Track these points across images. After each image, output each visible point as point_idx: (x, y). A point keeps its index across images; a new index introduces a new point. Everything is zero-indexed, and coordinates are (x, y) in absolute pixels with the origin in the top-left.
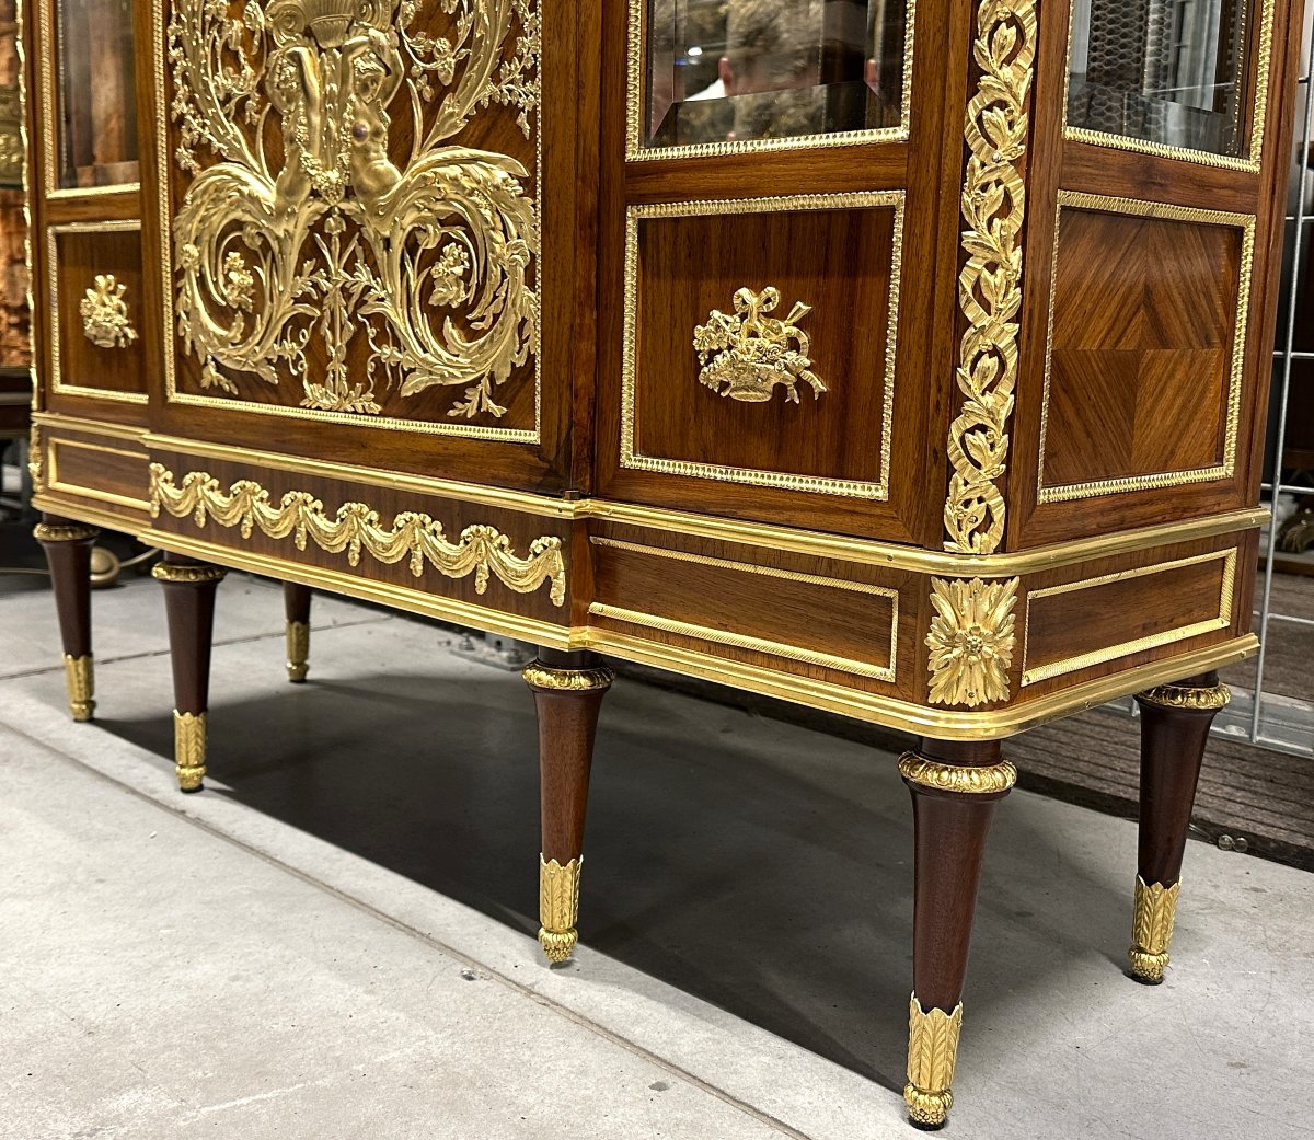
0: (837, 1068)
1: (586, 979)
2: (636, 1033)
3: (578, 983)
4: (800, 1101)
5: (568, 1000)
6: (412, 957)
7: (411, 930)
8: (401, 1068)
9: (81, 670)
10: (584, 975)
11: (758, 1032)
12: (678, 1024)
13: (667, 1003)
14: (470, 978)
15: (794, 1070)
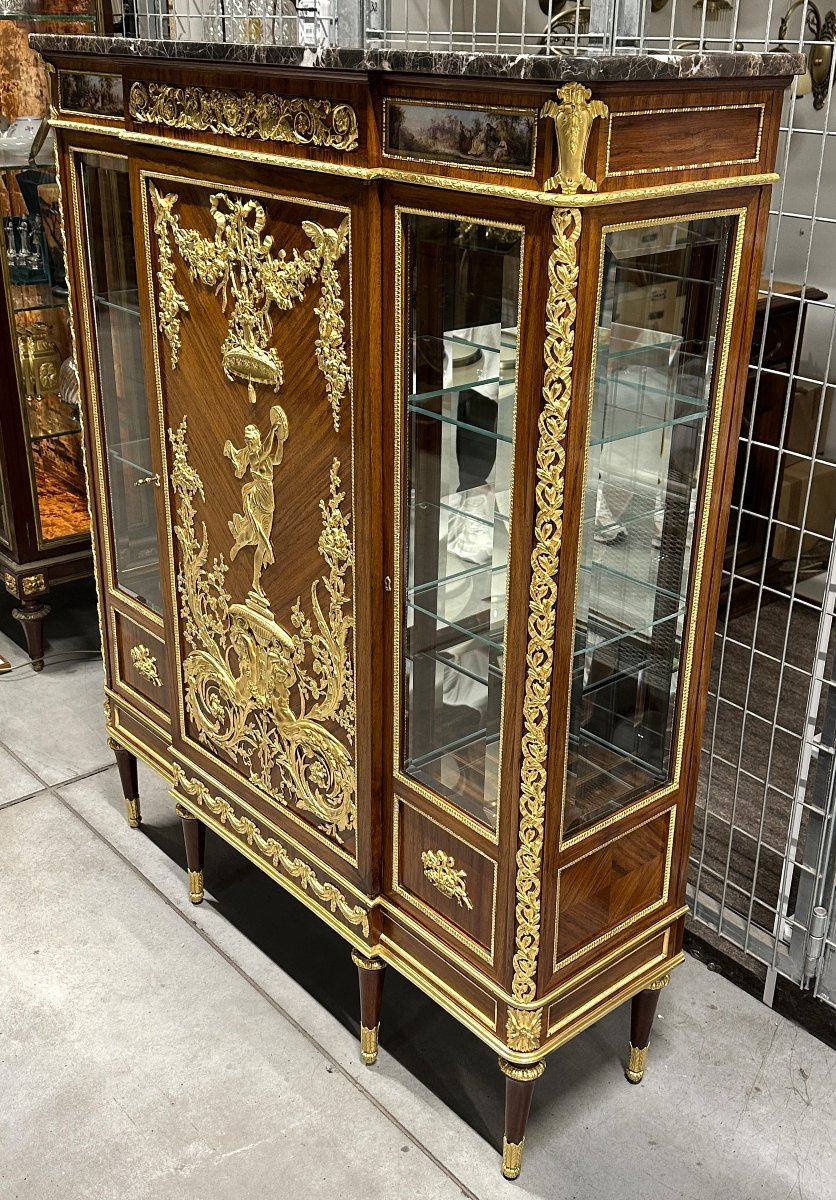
0: (482, 1140)
1: (381, 1074)
2: (399, 1114)
3: (377, 1076)
4: (461, 1160)
5: (372, 1089)
6: (306, 1055)
7: (304, 1033)
8: (300, 1132)
9: (134, 805)
10: (381, 1071)
11: (452, 1114)
12: (418, 1108)
13: (416, 1093)
14: (330, 1072)
15: (463, 1141)
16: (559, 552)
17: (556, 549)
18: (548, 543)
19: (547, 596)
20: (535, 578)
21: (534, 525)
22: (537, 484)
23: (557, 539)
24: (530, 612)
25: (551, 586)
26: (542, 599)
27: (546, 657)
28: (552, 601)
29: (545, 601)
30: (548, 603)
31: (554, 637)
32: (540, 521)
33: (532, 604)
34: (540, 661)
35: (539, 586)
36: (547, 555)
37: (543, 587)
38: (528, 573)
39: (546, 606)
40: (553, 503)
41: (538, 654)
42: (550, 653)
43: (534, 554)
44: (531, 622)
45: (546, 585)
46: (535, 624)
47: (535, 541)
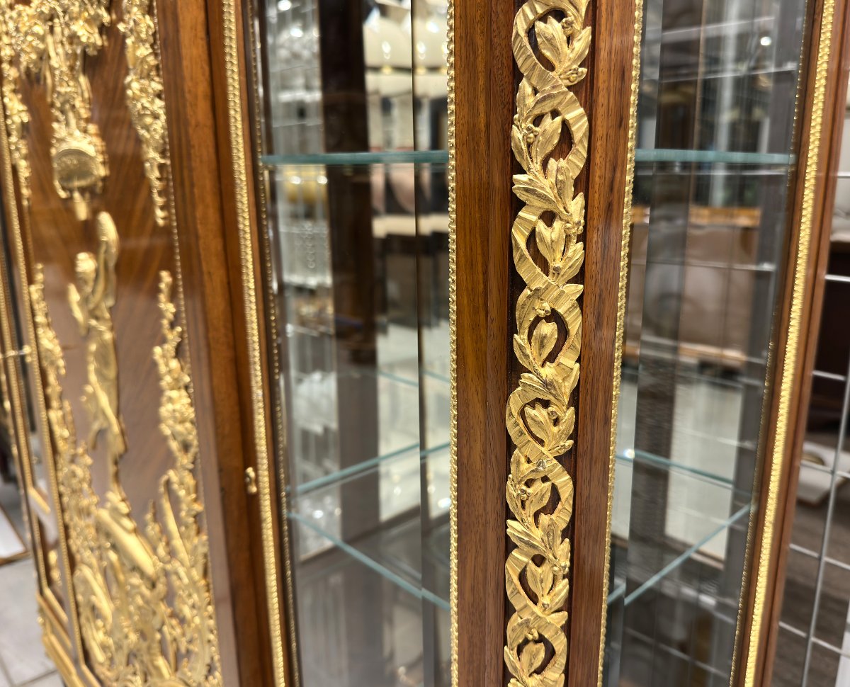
16: (575, 393)
17: (567, 387)
18: (548, 371)
19: (551, 507)
20: (518, 463)
21: (512, 329)
22: (515, 215)
23: (568, 359)
24: (509, 546)
25: (558, 482)
26: (536, 516)
27: (551, 653)
28: (561, 517)
29: (544, 519)
30: (553, 523)
31: (569, 605)
32: (525, 317)
33: (514, 528)
34: (538, 663)
35: (529, 483)
36: (546, 404)
37: (539, 487)
38: (500, 449)
39: (549, 532)
40: (558, 264)
41: (531, 647)
42: (560, 643)
43: (515, 401)
44: (512, 572)
45: (545, 479)
46: (522, 577)
47: (513, 370)
